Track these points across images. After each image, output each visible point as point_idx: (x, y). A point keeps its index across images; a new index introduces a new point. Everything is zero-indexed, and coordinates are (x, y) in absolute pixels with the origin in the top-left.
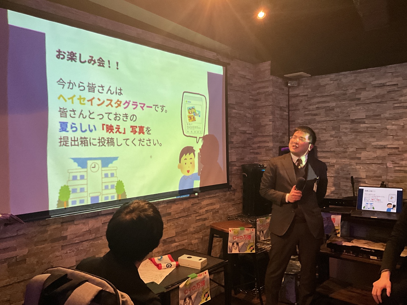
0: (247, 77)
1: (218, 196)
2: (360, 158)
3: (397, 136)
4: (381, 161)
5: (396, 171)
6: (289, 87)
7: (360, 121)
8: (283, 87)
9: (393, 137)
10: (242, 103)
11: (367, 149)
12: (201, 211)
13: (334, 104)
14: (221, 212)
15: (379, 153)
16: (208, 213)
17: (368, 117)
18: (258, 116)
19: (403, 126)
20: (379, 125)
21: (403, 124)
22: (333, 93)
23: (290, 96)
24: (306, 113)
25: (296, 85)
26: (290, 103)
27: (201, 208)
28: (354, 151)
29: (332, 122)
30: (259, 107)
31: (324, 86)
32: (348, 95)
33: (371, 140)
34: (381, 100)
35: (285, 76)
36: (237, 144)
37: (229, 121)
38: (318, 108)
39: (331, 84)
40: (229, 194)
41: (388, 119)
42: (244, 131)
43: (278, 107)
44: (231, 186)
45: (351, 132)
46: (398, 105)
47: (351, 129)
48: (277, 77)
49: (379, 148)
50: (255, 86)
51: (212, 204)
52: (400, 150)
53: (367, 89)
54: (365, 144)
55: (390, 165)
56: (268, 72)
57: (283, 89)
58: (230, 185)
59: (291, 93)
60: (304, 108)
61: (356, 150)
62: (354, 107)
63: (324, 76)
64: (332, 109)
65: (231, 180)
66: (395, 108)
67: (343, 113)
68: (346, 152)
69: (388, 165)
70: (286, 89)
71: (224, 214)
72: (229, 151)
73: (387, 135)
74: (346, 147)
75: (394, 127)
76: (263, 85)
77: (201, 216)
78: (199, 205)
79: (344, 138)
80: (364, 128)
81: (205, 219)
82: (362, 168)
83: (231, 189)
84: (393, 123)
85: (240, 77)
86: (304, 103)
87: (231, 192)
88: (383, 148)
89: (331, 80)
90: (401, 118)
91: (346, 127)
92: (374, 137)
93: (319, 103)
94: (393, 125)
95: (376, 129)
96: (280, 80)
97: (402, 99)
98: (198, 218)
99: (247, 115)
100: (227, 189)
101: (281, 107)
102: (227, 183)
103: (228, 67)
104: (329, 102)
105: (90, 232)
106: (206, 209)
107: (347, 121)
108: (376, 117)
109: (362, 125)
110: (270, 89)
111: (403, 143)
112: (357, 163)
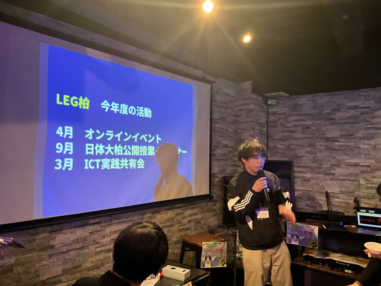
0: (230, 94)
1: (200, 206)
2: (335, 174)
3: (369, 155)
4: (354, 177)
5: (368, 188)
6: (269, 105)
7: (335, 140)
8: (263, 105)
9: (366, 156)
10: (225, 119)
11: (341, 166)
12: (184, 221)
13: (309, 123)
14: (203, 222)
15: (352, 170)
16: (190, 223)
17: (341, 136)
18: (239, 131)
19: (375, 146)
20: (353, 144)
21: (375, 144)
22: (309, 112)
23: (269, 113)
24: (284, 129)
25: (275, 104)
26: (269, 120)
27: (184, 218)
28: (328, 167)
29: (308, 139)
30: (241, 123)
31: (301, 105)
32: (323, 115)
33: (345, 157)
34: (354, 120)
35: (265, 95)
36: (219, 157)
37: (212, 135)
38: (295, 126)
39: (307, 104)
40: (211, 205)
41: (360, 139)
42: (226, 144)
43: (258, 123)
44: (213, 197)
45: (326, 149)
46: (370, 126)
47: (326, 146)
48: (258, 96)
49: (352, 165)
50: (237, 103)
51: (194, 214)
52: (372, 168)
53: (341, 110)
54: (339, 161)
55: (362, 182)
56: (249, 91)
57: (263, 107)
58: (212, 195)
59: (269, 111)
60: (282, 125)
61: (331, 167)
62: (329, 126)
63: (301, 96)
64: (309, 127)
65: (213, 191)
66: (367, 129)
67: (319, 131)
68: (321, 168)
69: (360, 181)
70: (265, 106)
71: (205, 224)
72: (212, 164)
73: (359, 153)
74: (321, 163)
75: (366, 147)
76: (245, 102)
77: (184, 226)
78: (181, 215)
79: (319, 155)
80: (338, 146)
81: (188, 229)
82: (336, 183)
83: (212, 200)
84: (366, 142)
85: (224, 94)
86: (282, 121)
87: (213, 203)
88: (356, 165)
89: (308, 100)
90: (373, 138)
91: (321, 144)
92: (347, 155)
93: (295, 121)
94: (365, 144)
95: (349, 148)
96: (260, 99)
97: (374, 120)
98: (181, 228)
99: (229, 129)
100: (209, 199)
101: (261, 123)
102: (209, 193)
103: (214, 84)
104: (305, 121)
105: (77, 241)
106: (189, 219)
107: (322, 138)
108: (350, 136)
109: (336, 143)
110: (252, 107)
111: (374, 161)
112: (331, 179)
